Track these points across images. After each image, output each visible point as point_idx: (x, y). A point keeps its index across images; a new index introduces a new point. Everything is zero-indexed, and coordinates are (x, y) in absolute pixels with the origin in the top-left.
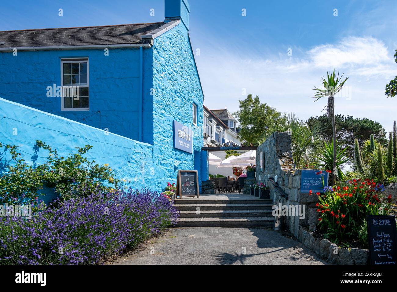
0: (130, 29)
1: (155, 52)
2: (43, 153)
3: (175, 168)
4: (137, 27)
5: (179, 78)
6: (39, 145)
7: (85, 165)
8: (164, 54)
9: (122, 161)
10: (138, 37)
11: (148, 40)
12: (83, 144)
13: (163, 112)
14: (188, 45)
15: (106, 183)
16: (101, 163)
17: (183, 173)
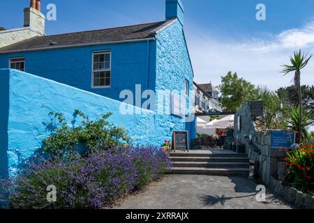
0: (141, 28)
1: (158, 43)
2: (79, 119)
3: (171, 129)
4: (146, 26)
5: (175, 61)
6: (77, 112)
7: (107, 127)
8: (164, 44)
9: (132, 124)
10: (146, 33)
11: (153, 35)
12: (105, 112)
13: (163, 87)
14: (182, 36)
15: (120, 140)
16: (117, 125)
17: (176, 133)
